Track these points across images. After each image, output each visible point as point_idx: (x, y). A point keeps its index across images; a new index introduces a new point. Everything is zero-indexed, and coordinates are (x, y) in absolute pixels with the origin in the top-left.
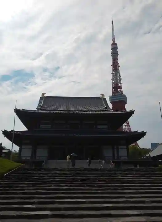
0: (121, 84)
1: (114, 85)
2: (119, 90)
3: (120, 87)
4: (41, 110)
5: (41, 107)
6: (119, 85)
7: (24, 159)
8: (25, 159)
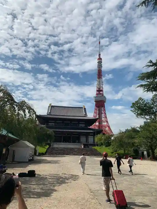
1: (98, 89)
2: (101, 92)
4: (49, 115)
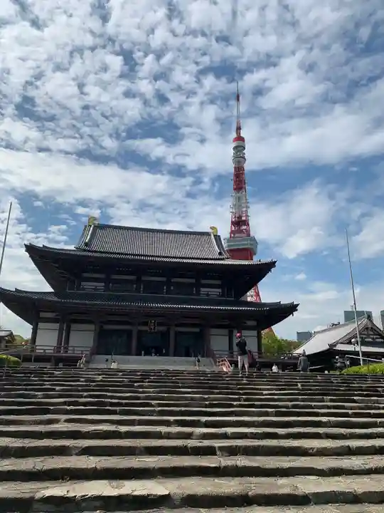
0: (247, 216)
1: (235, 217)
3: (246, 223)
4: (85, 250)
5: (86, 244)
6: (244, 218)
7: (39, 351)
8: (42, 351)
